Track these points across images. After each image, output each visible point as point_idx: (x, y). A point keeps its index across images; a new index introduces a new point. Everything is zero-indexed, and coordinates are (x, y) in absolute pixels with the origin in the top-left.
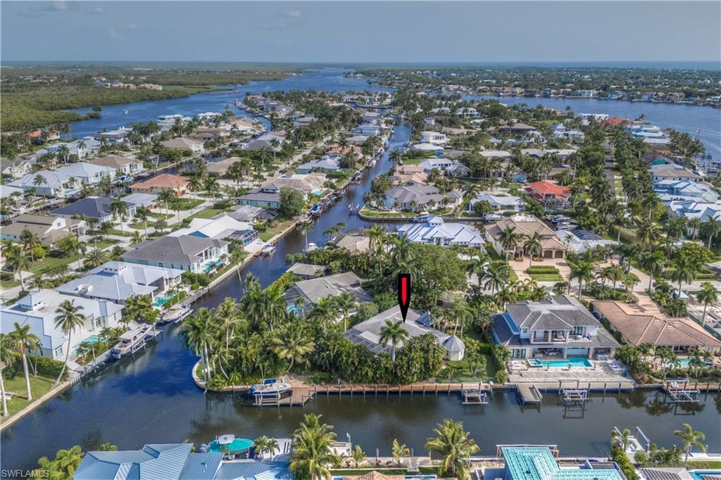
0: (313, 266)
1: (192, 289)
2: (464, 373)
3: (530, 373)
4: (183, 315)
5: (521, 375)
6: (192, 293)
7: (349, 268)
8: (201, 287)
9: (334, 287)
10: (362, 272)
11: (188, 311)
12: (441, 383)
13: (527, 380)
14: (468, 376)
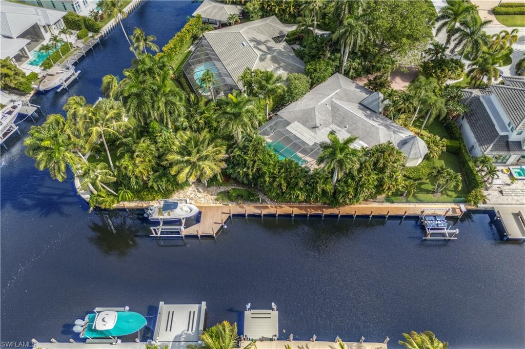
0: (226, 6)
1: (79, 38)
2: (423, 186)
3: (513, 191)
4: (66, 81)
5: (501, 192)
6: (80, 44)
7: (271, 10)
8: (90, 34)
9: (252, 44)
10: (287, 16)
11: (73, 74)
12: (393, 202)
13: (510, 201)
14: (428, 192)
